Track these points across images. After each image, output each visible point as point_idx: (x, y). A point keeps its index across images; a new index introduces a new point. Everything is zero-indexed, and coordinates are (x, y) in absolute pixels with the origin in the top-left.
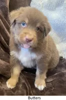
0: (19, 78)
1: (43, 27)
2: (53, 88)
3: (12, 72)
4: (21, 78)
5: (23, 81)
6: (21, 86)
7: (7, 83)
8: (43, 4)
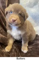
2: (32, 52)
3: (9, 42)
5: (15, 48)
6: (13, 50)
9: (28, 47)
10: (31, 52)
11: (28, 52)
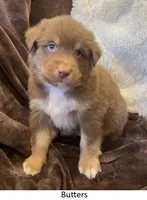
0: (48, 155)
1: (86, 49)
2: (116, 175)
4: (51, 155)
5: (56, 161)
6: (50, 170)
7: (25, 164)
8: (94, 11)
9: (100, 157)
10: (112, 174)
11: (100, 177)
